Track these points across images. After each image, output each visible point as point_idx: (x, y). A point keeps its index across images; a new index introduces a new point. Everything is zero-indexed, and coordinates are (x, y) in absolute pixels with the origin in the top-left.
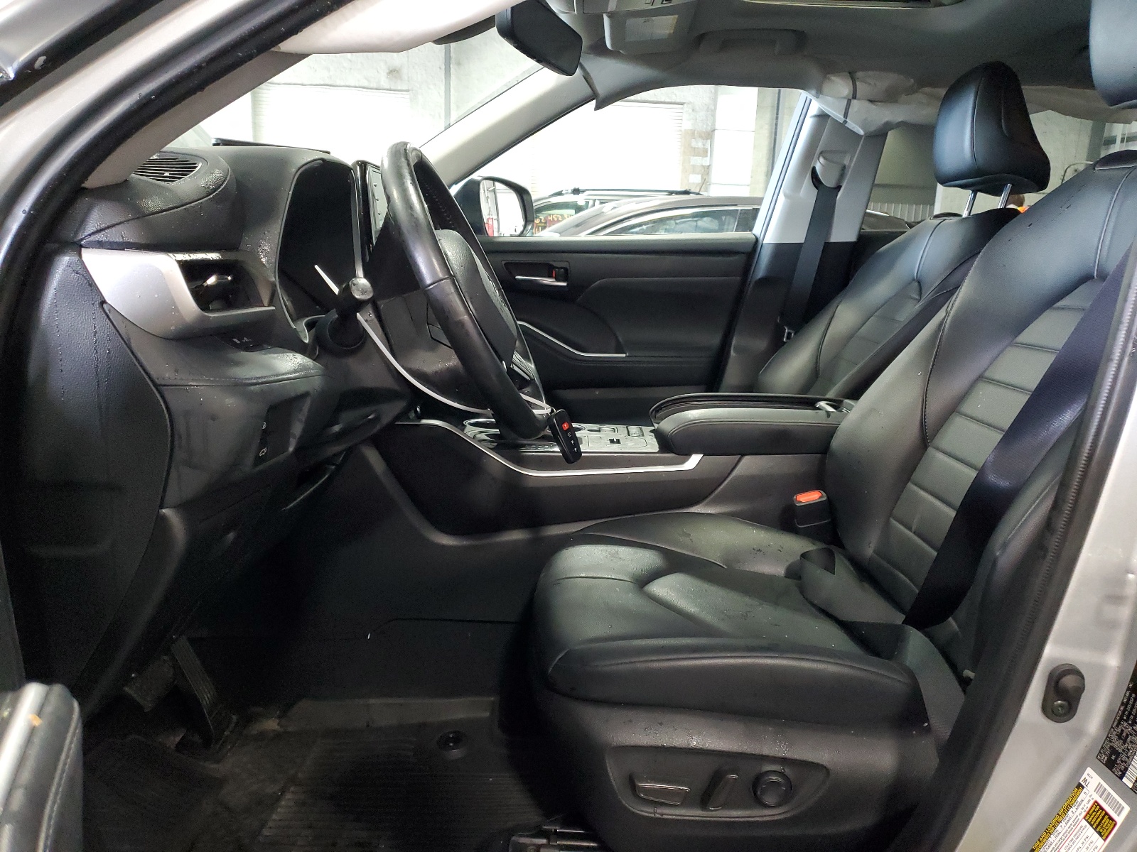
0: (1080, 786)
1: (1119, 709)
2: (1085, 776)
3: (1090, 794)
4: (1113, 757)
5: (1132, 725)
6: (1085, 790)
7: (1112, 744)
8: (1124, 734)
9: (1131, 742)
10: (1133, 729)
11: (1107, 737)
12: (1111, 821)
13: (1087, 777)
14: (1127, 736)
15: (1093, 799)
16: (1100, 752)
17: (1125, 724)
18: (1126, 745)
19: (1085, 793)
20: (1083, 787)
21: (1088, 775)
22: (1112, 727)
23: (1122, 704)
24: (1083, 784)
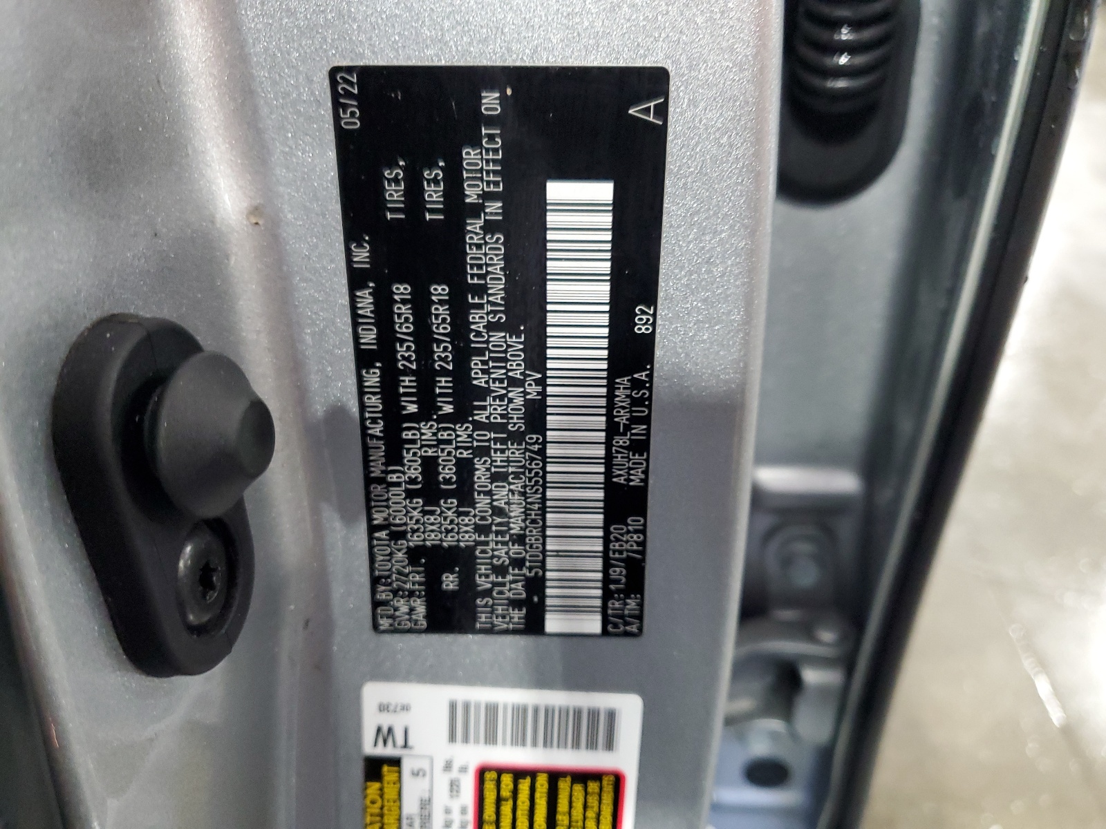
0: (375, 768)
1: (361, 392)
2: (371, 720)
3: (439, 765)
4: (450, 582)
5: (462, 414)
6: (407, 766)
7: (415, 540)
8: (447, 471)
9: (495, 478)
10: (478, 426)
11: (372, 529)
12: (593, 786)
13: (386, 720)
14: (465, 468)
15: (463, 770)
16: (376, 604)
17: (427, 431)
18: (482, 502)
19: (416, 774)
20: (396, 762)
21: (383, 708)
22: (369, 481)
23: (363, 359)
24: (388, 751)
